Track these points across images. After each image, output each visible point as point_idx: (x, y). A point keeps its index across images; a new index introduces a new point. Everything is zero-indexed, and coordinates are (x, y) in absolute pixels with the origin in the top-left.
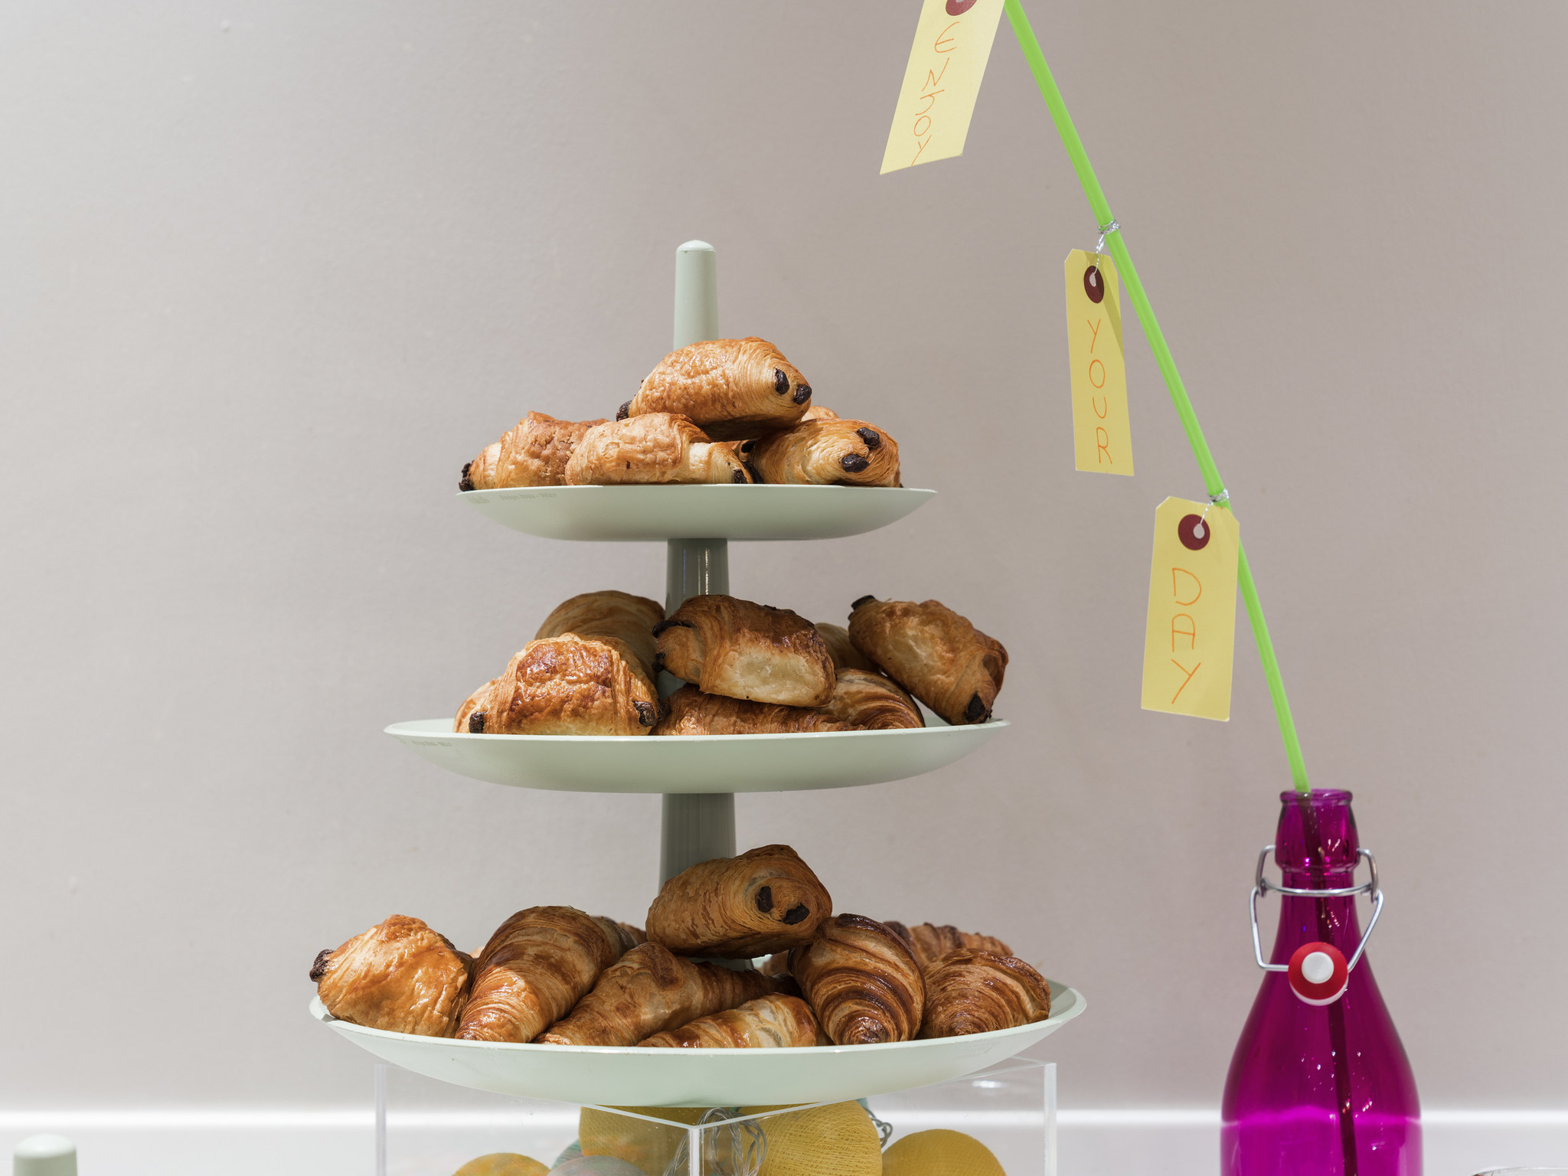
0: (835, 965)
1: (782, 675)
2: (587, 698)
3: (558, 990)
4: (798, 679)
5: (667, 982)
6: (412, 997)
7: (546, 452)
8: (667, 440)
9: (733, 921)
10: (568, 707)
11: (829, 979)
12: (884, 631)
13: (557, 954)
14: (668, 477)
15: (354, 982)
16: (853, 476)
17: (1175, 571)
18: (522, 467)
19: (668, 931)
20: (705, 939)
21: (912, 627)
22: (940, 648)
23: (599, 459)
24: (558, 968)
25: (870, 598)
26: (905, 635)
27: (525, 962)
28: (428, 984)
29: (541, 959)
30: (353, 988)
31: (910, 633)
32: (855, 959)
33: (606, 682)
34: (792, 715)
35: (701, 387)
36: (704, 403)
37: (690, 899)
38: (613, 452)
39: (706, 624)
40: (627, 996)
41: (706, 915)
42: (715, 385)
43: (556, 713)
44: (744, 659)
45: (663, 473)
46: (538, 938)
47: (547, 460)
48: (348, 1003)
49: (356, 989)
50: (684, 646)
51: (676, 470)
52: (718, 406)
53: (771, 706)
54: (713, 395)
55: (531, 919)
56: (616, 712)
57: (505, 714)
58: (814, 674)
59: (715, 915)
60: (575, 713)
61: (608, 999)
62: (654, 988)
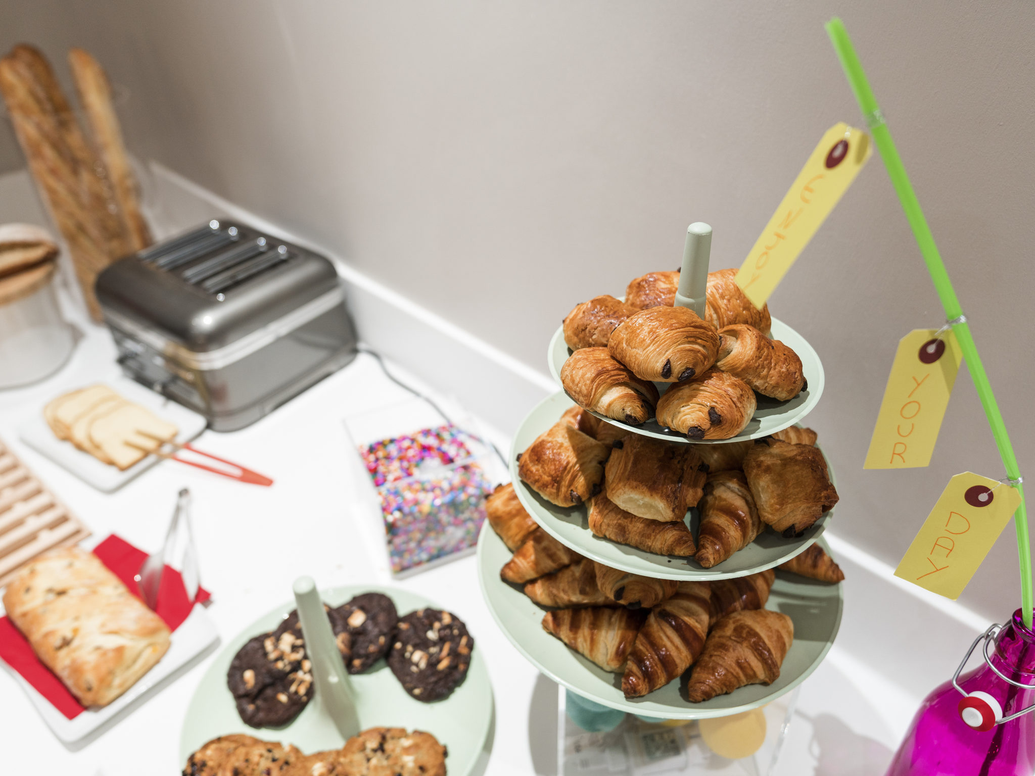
1: (649, 506)
4: (659, 512)
17: (952, 514)
44: (626, 496)
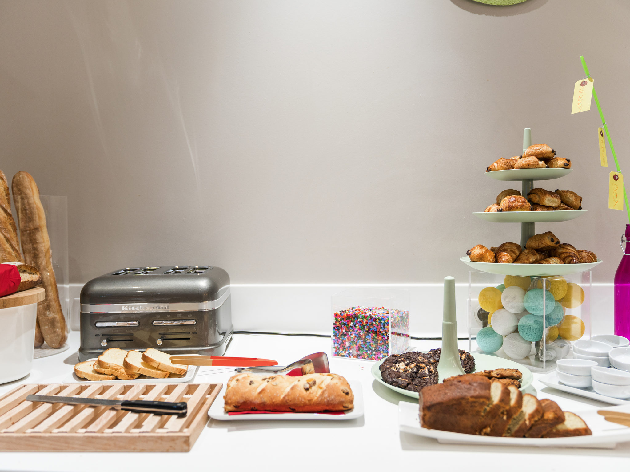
0: (563, 252)
1: (553, 202)
2: (522, 205)
3: (514, 256)
4: (556, 202)
5: (534, 255)
6: (487, 258)
7: (507, 164)
8: (536, 161)
9: (547, 244)
10: (519, 207)
11: (564, 254)
12: (563, 195)
13: (513, 250)
14: (536, 167)
15: (477, 255)
16: (566, 167)
17: (613, 184)
18: (503, 167)
19: (533, 246)
20: (540, 247)
21: (568, 194)
22: (574, 198)
23: (523, 164)
24: (514, 252)
25: (558, 190)
26: (567, 196)
27: (508, 251)
28: (489, 255)
29: (511, 251)
30: (477, 256)
31: (568, 195)
32: (567, 251)
33: (525, 203)
34: (554, 208)
35: (538, 152)
36: (539, 155)
37: (537, 240)
38: (526, 163)
39: (539, 193)
40: (528, 257)
41: (542, 243)
42: (541, 151)
43: (517, 208)
44: (548, 199)
45: (535, 166)
46: (509, 247)
47: (507, 166)
48: (477, 259)
49: (478, 256)
50: (535, 197)
51: (538, 166)
52: (542, 155)
53: (551, 207)
54: (541, 153)
55: (507, 244)
56: (527, 208)
57: (507, 208)
58: (558, 201)
59: (543, 242)
60: (521, 208)
61: (523, 257)
62: (532, 256)
